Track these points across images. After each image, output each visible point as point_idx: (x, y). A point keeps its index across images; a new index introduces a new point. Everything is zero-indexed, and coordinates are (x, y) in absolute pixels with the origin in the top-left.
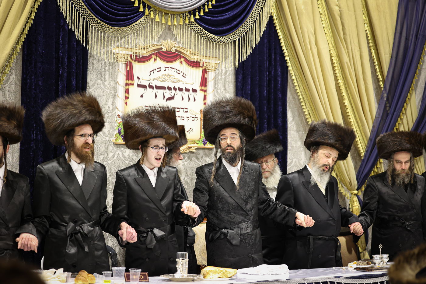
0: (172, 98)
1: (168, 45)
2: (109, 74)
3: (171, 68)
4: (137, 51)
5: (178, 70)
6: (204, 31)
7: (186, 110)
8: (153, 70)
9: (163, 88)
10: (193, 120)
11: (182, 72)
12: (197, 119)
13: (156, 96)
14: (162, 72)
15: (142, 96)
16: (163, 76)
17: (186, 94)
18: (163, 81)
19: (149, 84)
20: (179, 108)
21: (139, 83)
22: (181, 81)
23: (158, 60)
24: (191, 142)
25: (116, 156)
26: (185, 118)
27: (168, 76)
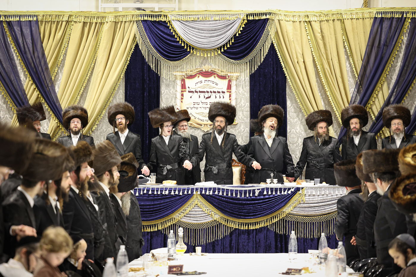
0: (209, 97)
1: (206, 68)
3: (208, 80)
4: (187, 73)
5: (213, 81)
6: (227, 58)
8: (197, 83)
9: (204, 92)
11: (215, 82)
13: (200, 97)
14: (203, 83)
15: (191, 97)
16: (204, 85)
17: (218, 95)
18: (204, 88)
19: (195, 90)
21: (189, 90)
22: (215, 87)
23: (200, 76)
27: (207, 85)
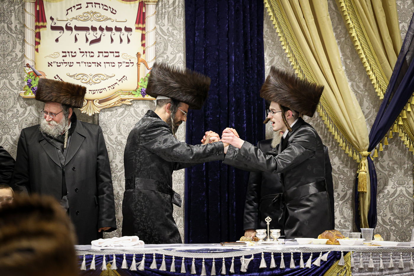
0: (98, 40)
2: (15, 16)
3: (95, 3)
5: (105, 6)
7: (117, 54)
8: (71, 8)
9: (86, 29)
10: (127, 66)
11: (110, 8)
12: (133, 64)
13: (76, 40)
14: (84, 9)
15: (57, 40)
16: (85, 14)
17: (116, 35)
18: (85, 20)
19: (67, 24)
20: (107, 52)
21: (53, 25)
22: (110, 19)
24: (124, 93)
25: (27, 112)
26: (117, 65)
27: (92, 14)
